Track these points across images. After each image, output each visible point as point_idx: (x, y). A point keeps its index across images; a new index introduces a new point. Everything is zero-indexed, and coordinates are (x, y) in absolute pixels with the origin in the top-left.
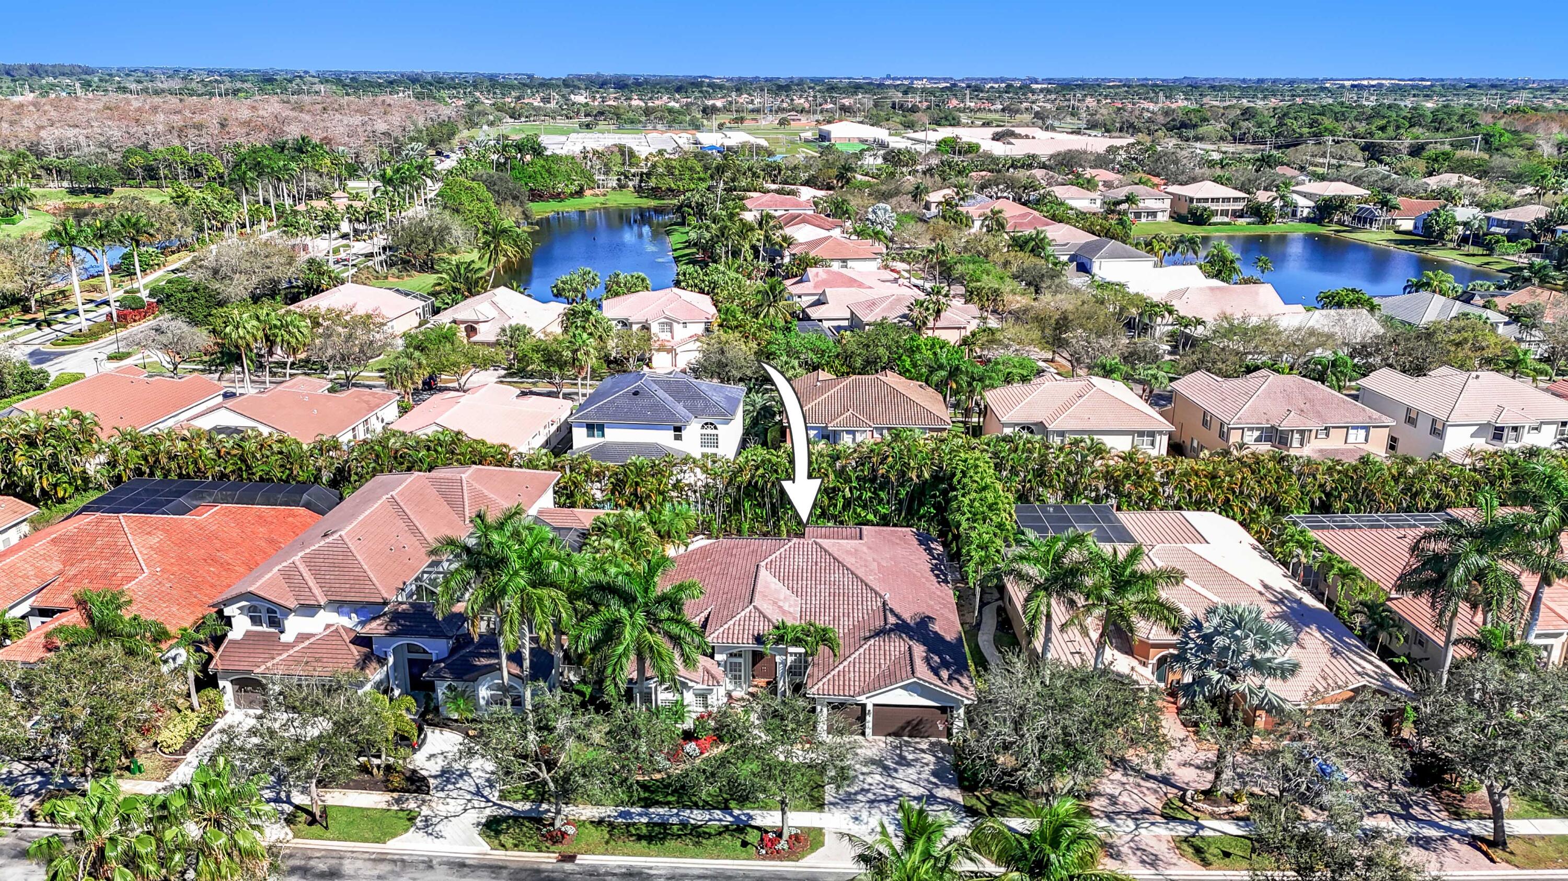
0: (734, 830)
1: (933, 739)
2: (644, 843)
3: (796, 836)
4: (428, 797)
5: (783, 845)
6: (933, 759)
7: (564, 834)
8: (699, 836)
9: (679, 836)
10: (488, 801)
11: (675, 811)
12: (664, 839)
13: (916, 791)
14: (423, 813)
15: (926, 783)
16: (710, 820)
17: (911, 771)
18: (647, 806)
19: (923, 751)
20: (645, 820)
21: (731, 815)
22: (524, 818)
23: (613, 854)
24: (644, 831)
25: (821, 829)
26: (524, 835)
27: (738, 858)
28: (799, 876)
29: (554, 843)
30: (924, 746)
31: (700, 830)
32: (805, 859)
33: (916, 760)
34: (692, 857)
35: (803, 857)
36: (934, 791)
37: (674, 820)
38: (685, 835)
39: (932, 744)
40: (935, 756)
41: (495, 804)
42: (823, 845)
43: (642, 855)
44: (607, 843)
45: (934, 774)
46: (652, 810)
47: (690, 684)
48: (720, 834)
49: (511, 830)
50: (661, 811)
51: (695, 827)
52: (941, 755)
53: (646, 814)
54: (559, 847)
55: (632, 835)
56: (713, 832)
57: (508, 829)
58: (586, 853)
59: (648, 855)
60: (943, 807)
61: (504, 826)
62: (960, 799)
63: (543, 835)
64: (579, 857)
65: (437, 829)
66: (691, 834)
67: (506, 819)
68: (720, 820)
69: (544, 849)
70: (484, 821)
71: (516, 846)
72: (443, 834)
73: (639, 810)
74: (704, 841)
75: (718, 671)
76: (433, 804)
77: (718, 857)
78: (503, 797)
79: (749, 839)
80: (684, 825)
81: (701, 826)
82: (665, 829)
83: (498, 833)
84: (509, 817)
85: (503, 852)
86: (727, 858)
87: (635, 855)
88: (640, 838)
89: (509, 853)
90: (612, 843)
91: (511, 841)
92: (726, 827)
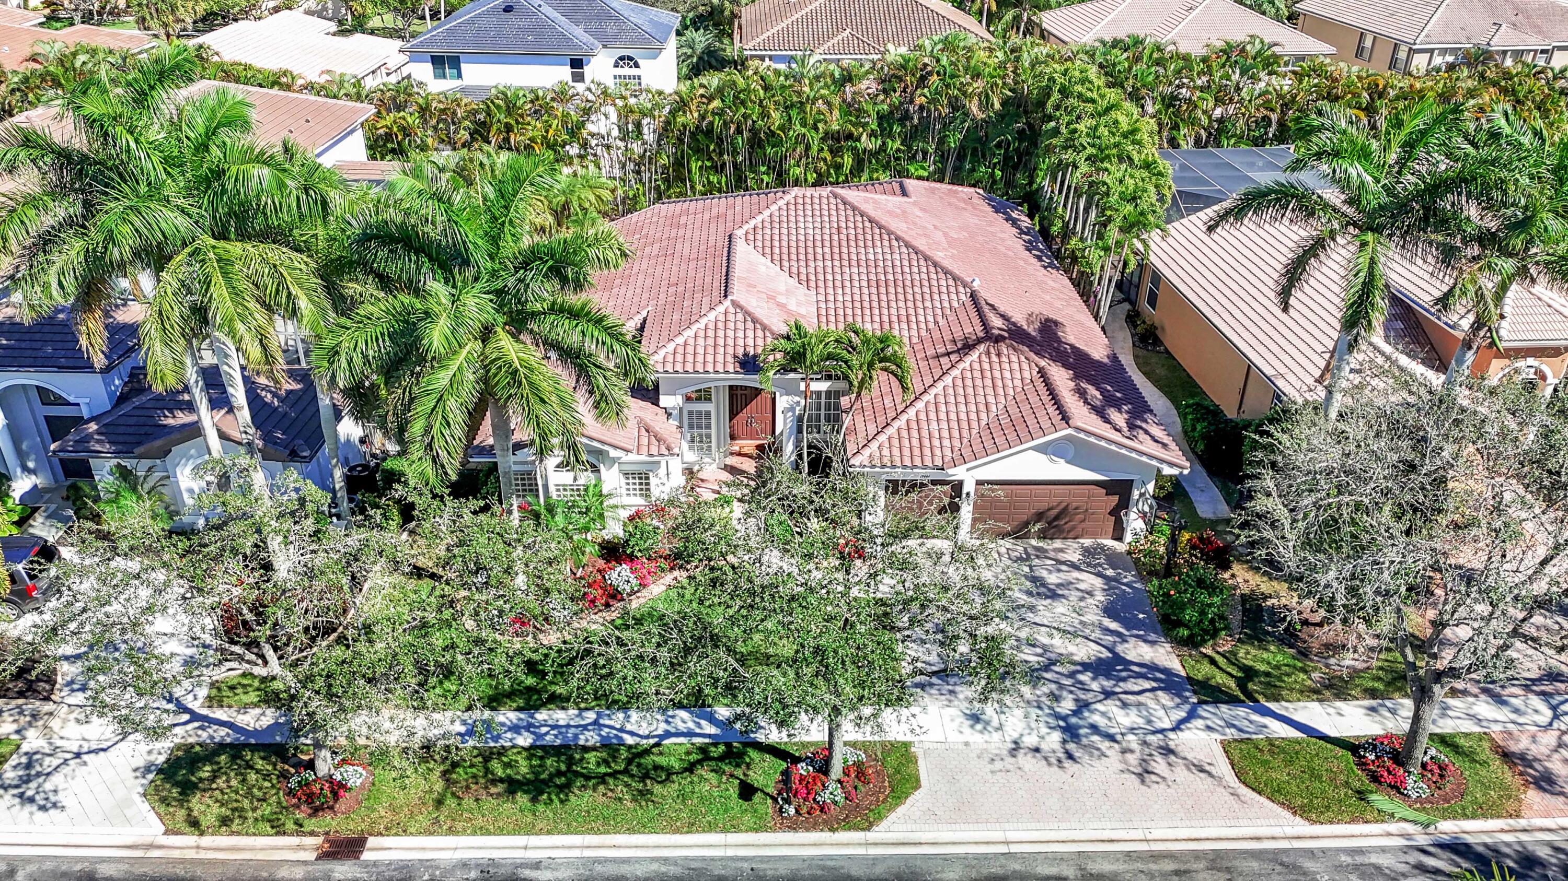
0: (721, 758)
1: (1087, 542)
2: (522, 799)
3: (858, 765)
4: (48, 707)
5: (832, 792)
6: (1098, 582)
7: (338, 788)
8: (645, 777)
9: (602, 779)
10: (182, 708)
11: (591, 716)
12: (565, 788)
13: (1084, 651)
14: (25, 747)
15: (1097, 634)
16: (668, 734)
17: (1060, 608)
18: (530, 707)
19: (1074, 566)
20: (524, 740)
21: (712, 719)
22: (254, 748)
23: (451, 831)
24: (523, 768)
25: (906, 745)
26: (249, 794)
27: (736, 829)
28: (879, 870)
29: (316, 811)
30: (1074, 556)
31: (648, 761)
32: (884, 824)
33: (1066, 585)
34: (631, 831)
35: (880, 818)
36: (1120, 649)
37: (590, 738)
38: (614, 775)
39: (1087, 551)
40: (1099, 575)
41: (195, 717)
42: (917, 786)
43: (518, 830)
44: (439, 803)
45: (1109, 611)
46: (542, 715)
47: (613, 453)
48: (690, 768)
49: (221, 782)
50: (561, 716)
51: (637, 754)
52: (1110, 572)
53: (529, 727)
54: (328, 822)
55: (494, 782)
56: (677, 765)
57: (213, 779)
58: (387, 831)
59: (531, 830)
60: (1147, 685)
61: (206, 771)
62: (1175, 664)
63: (290, 793)
64: (372, 841)
65: (48, 786)
66: (626, 772)
67: (212, 752)
68: (690, 734)
69: (290, 826)
70: (161, 759)
71: (225, 821)
72: (61, 797)
73: (513, 716)
74: (657, 789)
75: (668, 428)
76: (55, 724)
77: (691, 828)
78: (214, 700)
79: (756, 777)
80: (610, 748)
81: (647, 752)
82: (570, 761)
83: (187, 788)
84: (222, 747)
85: (191, 840)
86: (711, 828)
87: (500, 831)
88: (513, 786)
89: (206, 841)
90: (450, 802)
91: (216, 809)
92: (703, 750)
